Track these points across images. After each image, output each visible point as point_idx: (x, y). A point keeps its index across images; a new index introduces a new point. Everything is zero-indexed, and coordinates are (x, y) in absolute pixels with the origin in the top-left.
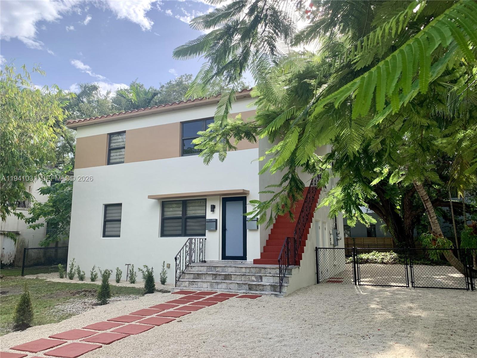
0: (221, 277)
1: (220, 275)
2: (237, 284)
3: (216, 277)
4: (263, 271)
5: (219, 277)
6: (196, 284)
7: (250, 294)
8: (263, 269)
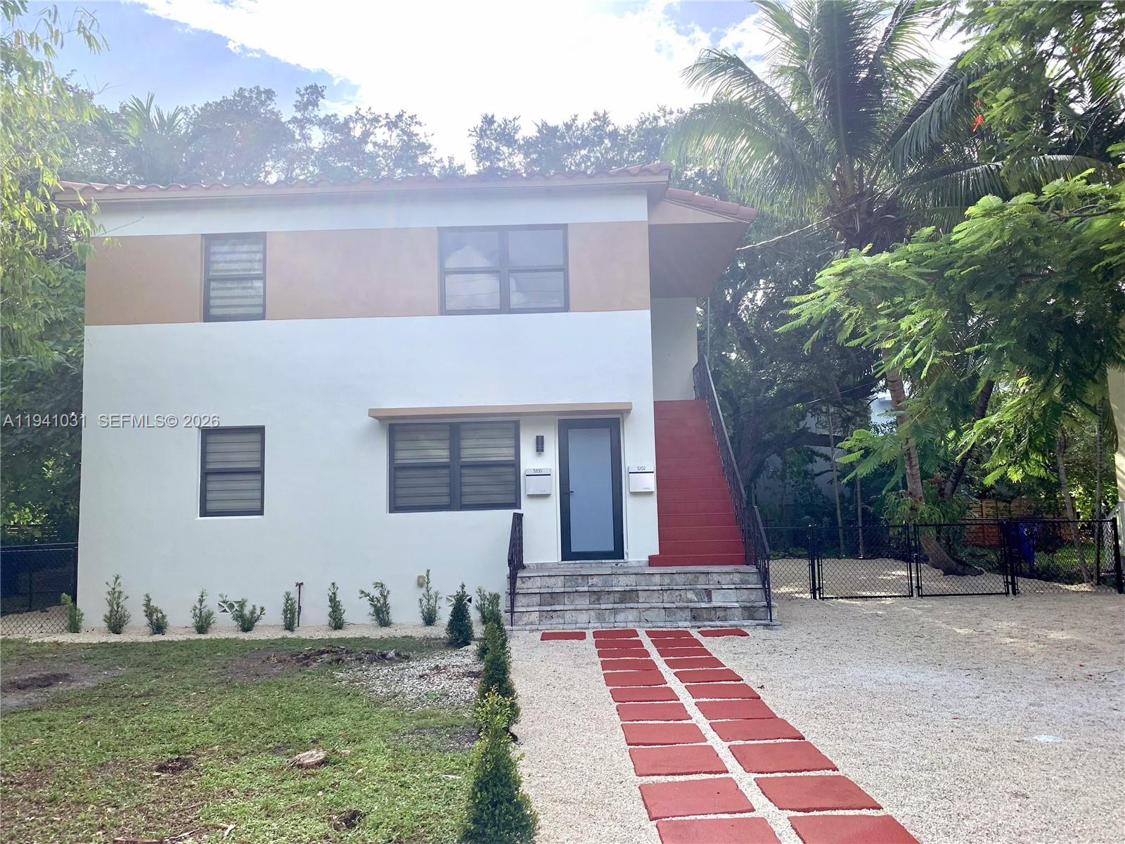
0: (611, 598)
1: (609, 592)
2: (663, 610)
3: (598, 599)
4: (702, 578)
5: (608, 598)
6: (558, 617)
7: (709, 629)
8: (702, 576)
